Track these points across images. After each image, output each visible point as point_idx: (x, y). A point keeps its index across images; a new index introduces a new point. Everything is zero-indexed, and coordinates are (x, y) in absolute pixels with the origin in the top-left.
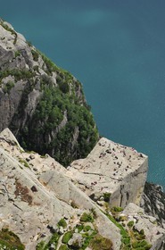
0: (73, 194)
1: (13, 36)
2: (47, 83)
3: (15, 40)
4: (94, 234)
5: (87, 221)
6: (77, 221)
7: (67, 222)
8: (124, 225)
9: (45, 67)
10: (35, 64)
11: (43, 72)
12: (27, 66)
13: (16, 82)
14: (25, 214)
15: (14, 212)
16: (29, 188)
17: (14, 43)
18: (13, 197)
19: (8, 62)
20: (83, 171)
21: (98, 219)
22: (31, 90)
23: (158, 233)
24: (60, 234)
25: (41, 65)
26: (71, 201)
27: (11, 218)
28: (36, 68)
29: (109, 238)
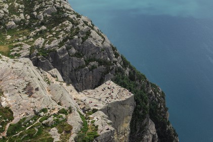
0: (62, 98)
1: (102, 40)
2: (121, 72)
3: (103, 42)
4: (63, 121)
5: (63, 113)
6: (56, 112)
7: (49, 110)
8: (89, 122)
9: (122, 63)
10: (115, 59)
11: (119, 65)
12: (108, 59)
13: (99, 66)
14: (24, 101)
15: (18, 99)
16: (34, 88)
17: (102, 43)
18: (21, 91)
19: (96, 53)
20: (88, 96)
21: (71, 114)
22: (108, 73)
23: (108, 129)
24: (40, 116)
25: (120, 61)
26: (59, 101)
27: (14, 102)
28: (115, 62)
29: (72, 125)
